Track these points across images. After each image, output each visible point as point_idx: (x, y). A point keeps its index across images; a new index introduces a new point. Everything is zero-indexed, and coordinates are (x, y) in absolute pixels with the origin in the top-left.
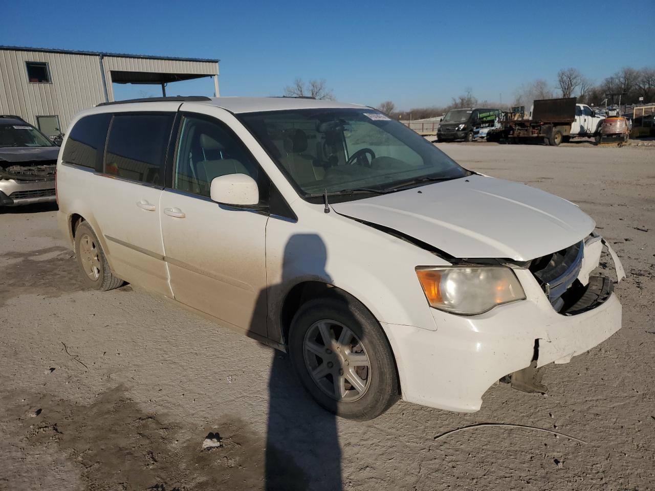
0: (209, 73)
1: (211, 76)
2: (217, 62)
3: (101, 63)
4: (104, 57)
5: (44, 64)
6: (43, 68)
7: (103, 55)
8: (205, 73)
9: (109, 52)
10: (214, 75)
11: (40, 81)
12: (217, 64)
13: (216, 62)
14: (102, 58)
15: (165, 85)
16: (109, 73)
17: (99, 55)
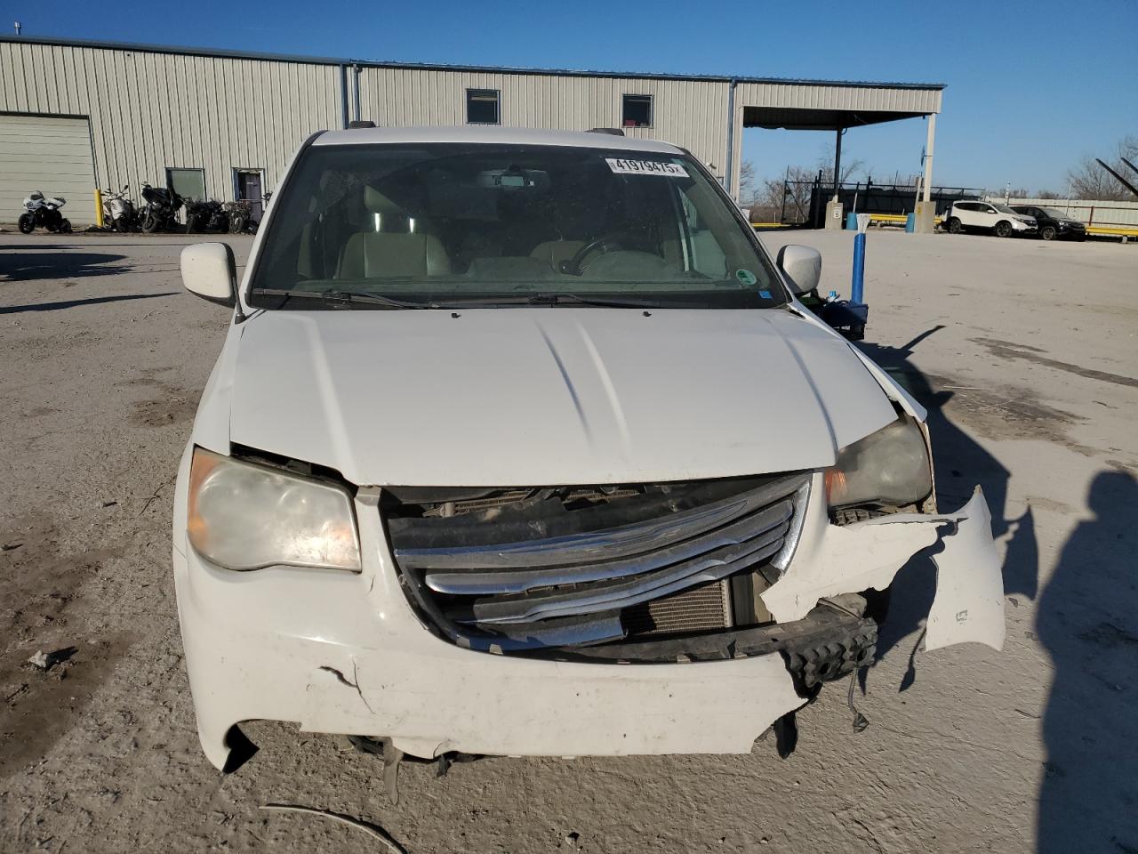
0: (919, 111)
1: (924, 115)
2: (941, 89)
3: (732, 94)
4: (739, 84)
5: (648, 98)
6: (646, 103)
7: (736, 81)
8: (912, 110)
9: (748, 76)
10: (930, 114)
11: (638, 124)
12: (940, 92)
13: (938, 88)
14: (735, 86)
15: (843, 132)
16: (742, 110)
17: (730, 81)
